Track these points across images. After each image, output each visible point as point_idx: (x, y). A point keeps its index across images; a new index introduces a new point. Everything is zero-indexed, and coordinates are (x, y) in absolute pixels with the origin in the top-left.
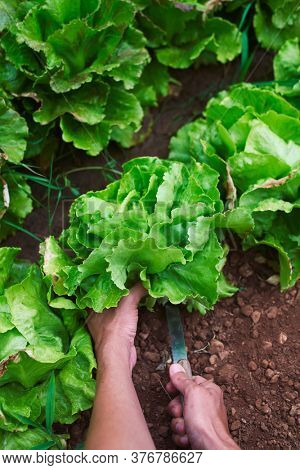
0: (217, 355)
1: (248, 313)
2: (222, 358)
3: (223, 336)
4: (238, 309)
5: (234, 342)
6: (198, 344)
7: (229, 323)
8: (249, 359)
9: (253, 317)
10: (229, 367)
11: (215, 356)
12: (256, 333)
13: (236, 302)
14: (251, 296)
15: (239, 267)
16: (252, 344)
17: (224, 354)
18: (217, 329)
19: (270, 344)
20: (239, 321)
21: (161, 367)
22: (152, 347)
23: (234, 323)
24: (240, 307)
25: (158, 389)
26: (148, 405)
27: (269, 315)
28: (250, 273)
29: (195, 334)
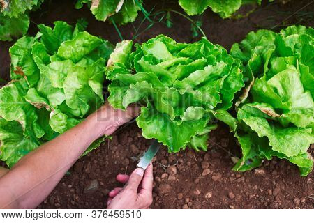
0: (169, 175)
1: (204, 166)
2: (169, 179)
3: (181, 167)
4: (201, 160)
5: (183, 176)
6: (164, 161)
7: (189, 163)
8: (181, 191)
9: (205, 171)
10: (168, 187)
11: (167, 175)
12: (197, 181)
13: (204, 155)
14: (215, 158)
15: (224, 137)
16: (190, 184)
17: (172, 178)
18: (181, 161)
19: (199, 193)
20: (196, 167)
21: (134, 158)
22: (139, 144)
23: (192, 165)
24: (204, 159)
25: (122, 169)
26: (110, 173)
27: (213, 177)
28: (225, 145)
29: (167, 155)
